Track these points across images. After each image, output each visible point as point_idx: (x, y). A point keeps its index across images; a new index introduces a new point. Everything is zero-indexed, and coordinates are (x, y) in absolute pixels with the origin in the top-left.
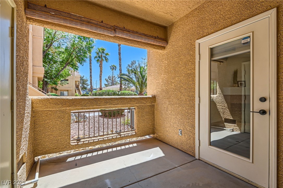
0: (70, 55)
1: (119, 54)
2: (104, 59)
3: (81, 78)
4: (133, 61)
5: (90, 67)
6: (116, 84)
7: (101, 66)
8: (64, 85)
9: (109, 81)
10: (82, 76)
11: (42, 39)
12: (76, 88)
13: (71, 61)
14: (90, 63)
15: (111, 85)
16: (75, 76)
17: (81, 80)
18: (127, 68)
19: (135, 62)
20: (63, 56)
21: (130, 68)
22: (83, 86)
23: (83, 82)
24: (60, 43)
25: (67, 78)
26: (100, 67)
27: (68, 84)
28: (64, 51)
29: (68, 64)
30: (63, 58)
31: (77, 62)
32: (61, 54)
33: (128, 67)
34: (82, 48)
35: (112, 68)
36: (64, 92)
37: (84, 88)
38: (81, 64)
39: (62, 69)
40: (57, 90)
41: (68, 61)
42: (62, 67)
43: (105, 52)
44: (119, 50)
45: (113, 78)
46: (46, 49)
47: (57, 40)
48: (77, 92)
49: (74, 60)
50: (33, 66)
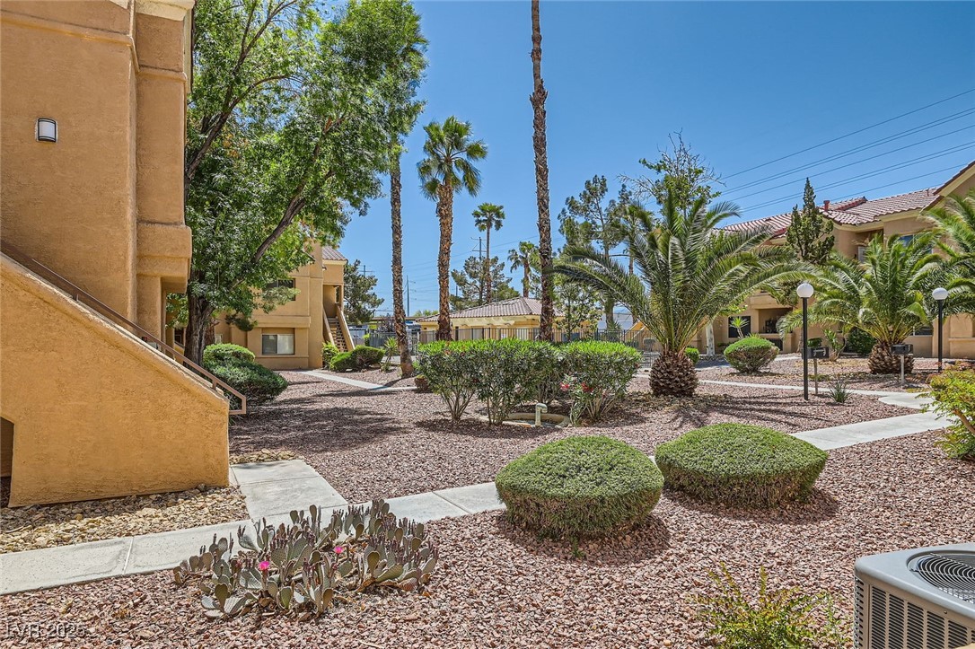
0: (307, 160)
1: (535, 147)
2: (460, 175)
3: (349, 272)
4: (595, 182)
5: (393, 219)
6: (501, 298)
7: (444, 213)
8: (277, 306)
9: (470, 280)
10: (352, 263)
11: (180, 80)
12: (326, 320)
13: (315, 193)
14: (396, 200)
15: (480, 303)
16: (325, 262)
17: (346, 280)
18: (562, 217)
19: (603, 184)
20: (274, 166)
21: (580, 220)
22: (354, 305)
23: (353, 290)
24: (266, 103)
25: (290, 275)
26: (441, 216)
27: (294, 299)
28: (280, 142)
29: (295, 208)
30: (276, 177)
31: (339, 194)
32: (265, 161)
33: (568, 214)
34: (364, 122)
35: (482, 218)
36: (279, 336)
37: (360, 318)
38: (355, 203)
39: (274, 234)
40: (250, 329)
41: (297, 191)
42: (270, 222)
43: (470, 139)
44: (536, 126)
45: (486, 269)
46: (201, 140)
47: (249, 90)
48: (330, 334)
49: (327, 185)
50: (140, 220)
